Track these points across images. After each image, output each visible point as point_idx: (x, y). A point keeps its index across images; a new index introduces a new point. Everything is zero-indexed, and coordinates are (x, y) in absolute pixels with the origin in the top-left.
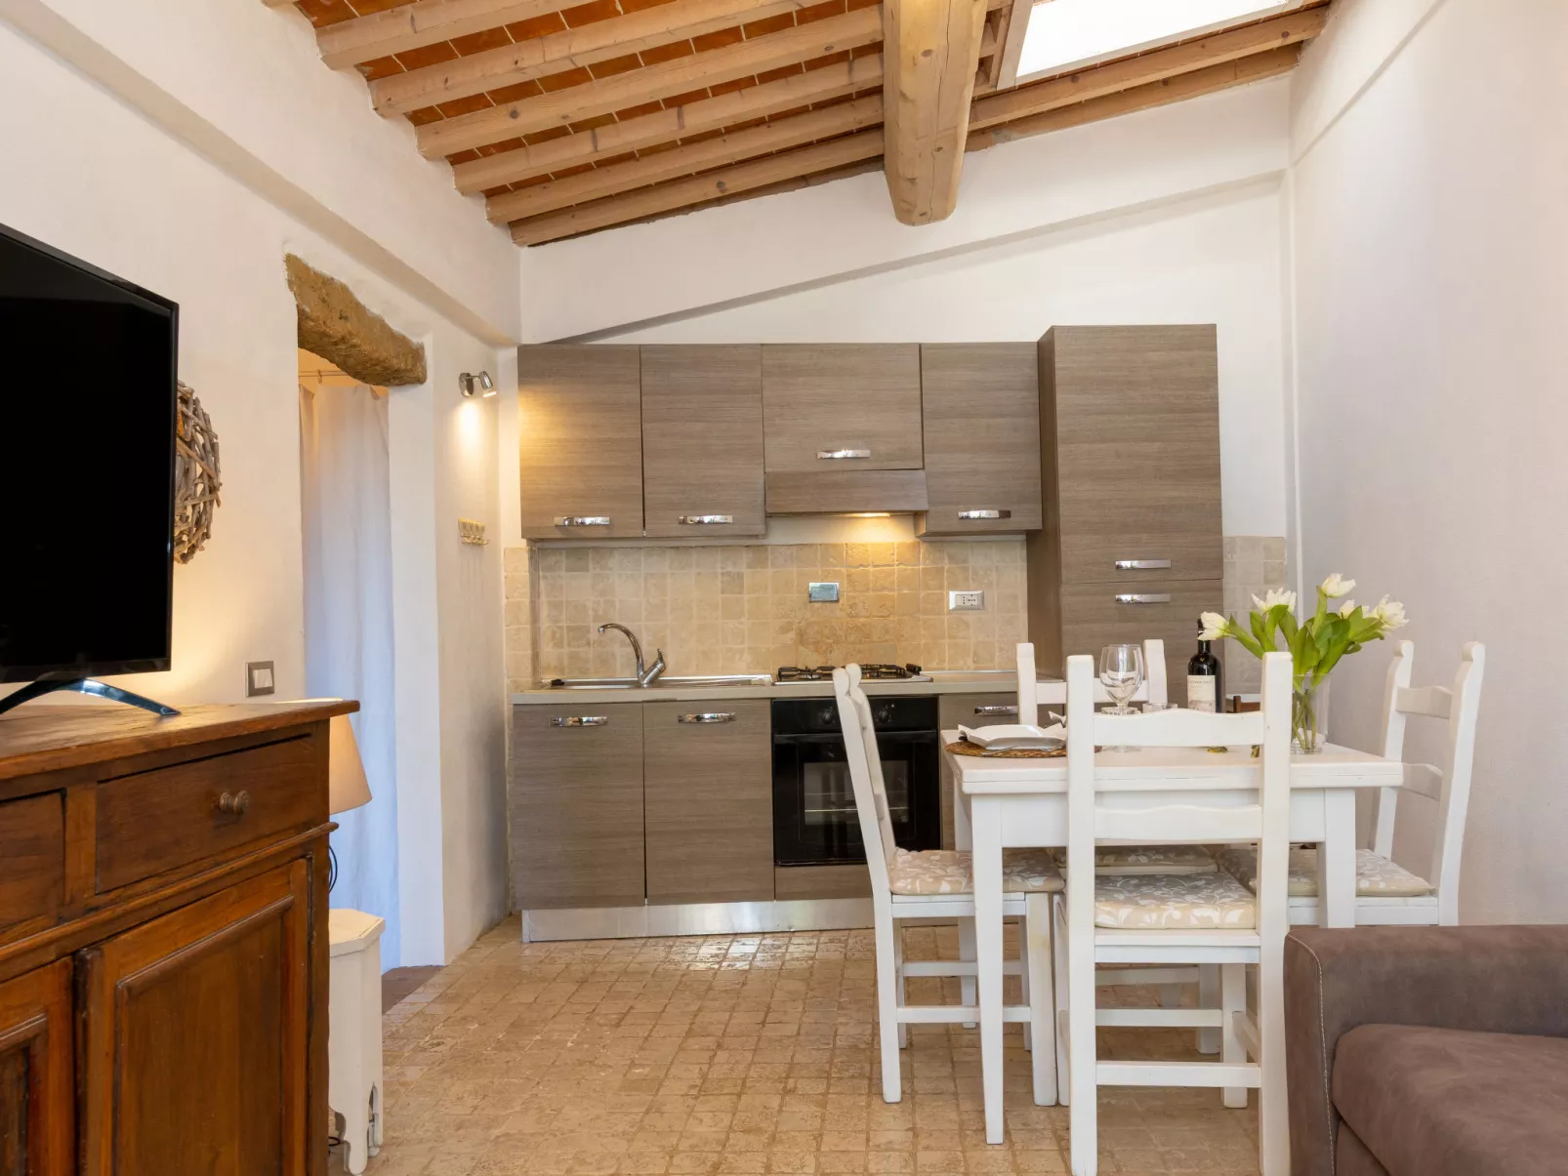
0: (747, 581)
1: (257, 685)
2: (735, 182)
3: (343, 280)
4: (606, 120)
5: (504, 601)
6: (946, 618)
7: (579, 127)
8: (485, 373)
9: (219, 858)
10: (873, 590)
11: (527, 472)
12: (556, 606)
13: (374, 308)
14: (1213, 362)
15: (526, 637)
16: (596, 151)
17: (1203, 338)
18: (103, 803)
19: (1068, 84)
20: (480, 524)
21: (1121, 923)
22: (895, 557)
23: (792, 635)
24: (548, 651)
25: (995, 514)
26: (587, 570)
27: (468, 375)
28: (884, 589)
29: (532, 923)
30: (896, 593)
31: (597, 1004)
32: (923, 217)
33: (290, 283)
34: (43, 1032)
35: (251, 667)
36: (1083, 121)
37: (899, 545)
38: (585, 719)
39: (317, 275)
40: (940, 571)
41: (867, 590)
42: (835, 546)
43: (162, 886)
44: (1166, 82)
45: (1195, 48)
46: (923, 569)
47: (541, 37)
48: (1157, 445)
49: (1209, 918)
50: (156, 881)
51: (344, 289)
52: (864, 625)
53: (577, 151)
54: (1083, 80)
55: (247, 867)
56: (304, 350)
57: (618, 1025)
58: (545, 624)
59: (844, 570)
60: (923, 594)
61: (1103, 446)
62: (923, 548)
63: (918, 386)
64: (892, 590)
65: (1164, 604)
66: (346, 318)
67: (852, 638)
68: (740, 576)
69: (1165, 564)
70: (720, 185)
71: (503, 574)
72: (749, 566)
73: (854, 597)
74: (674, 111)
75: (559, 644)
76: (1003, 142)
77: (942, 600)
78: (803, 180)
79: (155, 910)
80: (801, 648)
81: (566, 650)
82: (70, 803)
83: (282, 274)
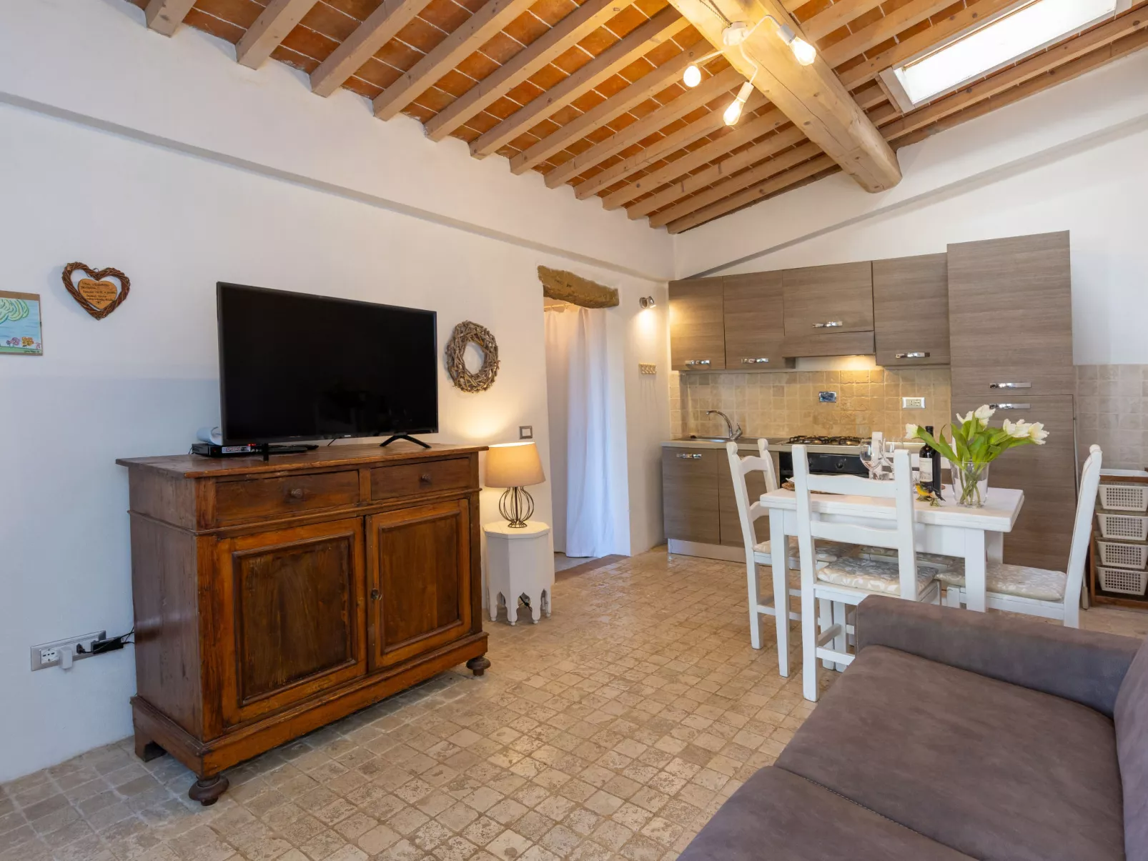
0: (786, 389)
1: (524, 435)
2: (769, 188)
3: (569, 271)
4: (685, 177)
5: (670, 398)
6: (901, 412)
7: (674, 182)
8: (650, 297)
9: (423, 495)
10: (857, 396)
11: (672, 339)
12: (694, 401)
13: (588, 278)
14: (1067, 255)
15: (679, 415)
16: (683, 191)
17: (1061, 241)
18: (372, 475)
19: (964, 95)
20: (653, 364)
21: (831, 580)
22: (869, 378)
23: (811, 419)
24: (692, 423)
25: (922, 355)
26: (708, 384)
27: (644, 298)
28: (862, 395)
29: (674, 545)
30: (870, 398)
31: (673, 583)
32: (878, 189)
33: (540, 278)
34: (354, 536)
35: (521, 428)
36: (991, 110)
37: (872, 372)
38: (694, 455)
39: (553, 271)
40: (897, 385)
41: (853, 396)
42: (833, 372)
43: (398, 501)
44: (1052, 72)
45: (1061, 50)
46: (887, 385)
47: (634, 155)
48: (1021, 311)
49: (878, 586)
50: (395, 499)
51: (569, 274)
52: (851, 415)
53: (674, 193)
54: (975, 90)
55: (433, 499)
56: (548, 298)
57: (674, 592)
58: (690, 409)
59: (839, 385)
60: (886, 398)
61: (981, 314)
62: (886, 373)
63: (871, 284)
64: (867, 396)
65: (1026, 410)
66: (570, 286)
67: (843, 422)
68: (783, 388)
69: (1028, 385)
70: (761, 191)
71: (669, 386)
72: (787, 383)
73: (846, 400)
74: (717, 166)
75: (696, 418)
76: (934, 134)
77: (898, 403)
78: (813, 178)
79: (395, 508)
80: (816, 426)
81: (700, 422)
82: (361, 475)
83: (536, 273)
